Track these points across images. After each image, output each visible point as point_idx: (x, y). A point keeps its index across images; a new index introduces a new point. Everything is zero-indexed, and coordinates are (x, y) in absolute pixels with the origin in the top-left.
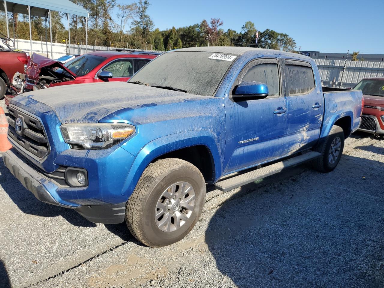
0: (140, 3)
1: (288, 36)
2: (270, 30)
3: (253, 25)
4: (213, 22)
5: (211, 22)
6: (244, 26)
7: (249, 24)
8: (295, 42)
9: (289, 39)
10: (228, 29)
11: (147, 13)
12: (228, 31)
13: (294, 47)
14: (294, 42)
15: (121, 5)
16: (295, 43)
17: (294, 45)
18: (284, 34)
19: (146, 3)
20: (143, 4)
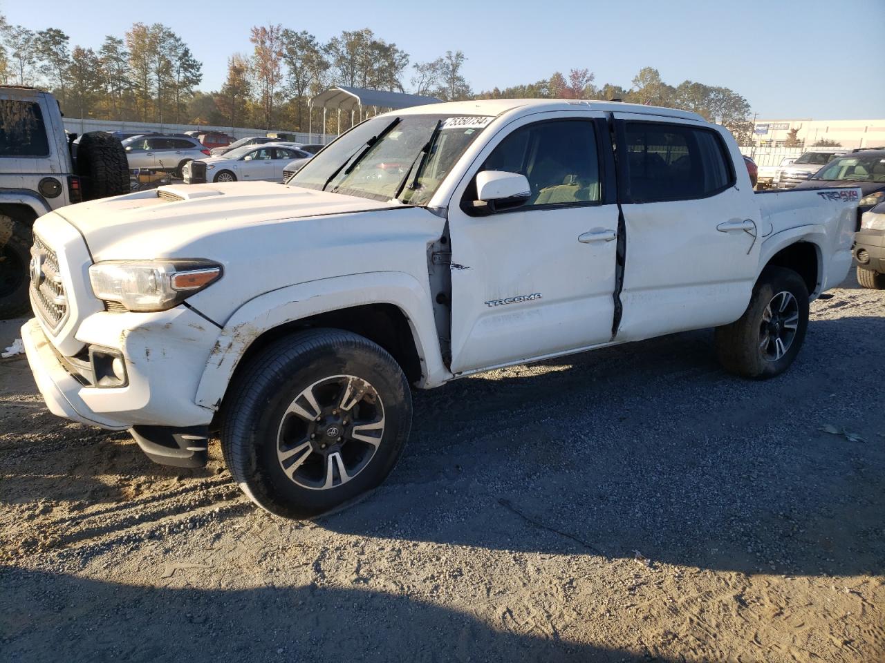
0: (449, 58)
1: (732, 91)
2: (693, 83)
3: (656, 73)
4: (575, 76)
5: (570, 77)
6: (637, 77)
7: (650, 74)
8: (749, 102)
9: (735, 97)
10: (606, 83)
11: (460, 73)
12: (605, 88)
13: (746, 114)
14: (745, 103)
15: (419, 65)
16: (747, 106)
17: (746, 109)
18: (723, 88)
19: (459, 56)
20: (453, 59)
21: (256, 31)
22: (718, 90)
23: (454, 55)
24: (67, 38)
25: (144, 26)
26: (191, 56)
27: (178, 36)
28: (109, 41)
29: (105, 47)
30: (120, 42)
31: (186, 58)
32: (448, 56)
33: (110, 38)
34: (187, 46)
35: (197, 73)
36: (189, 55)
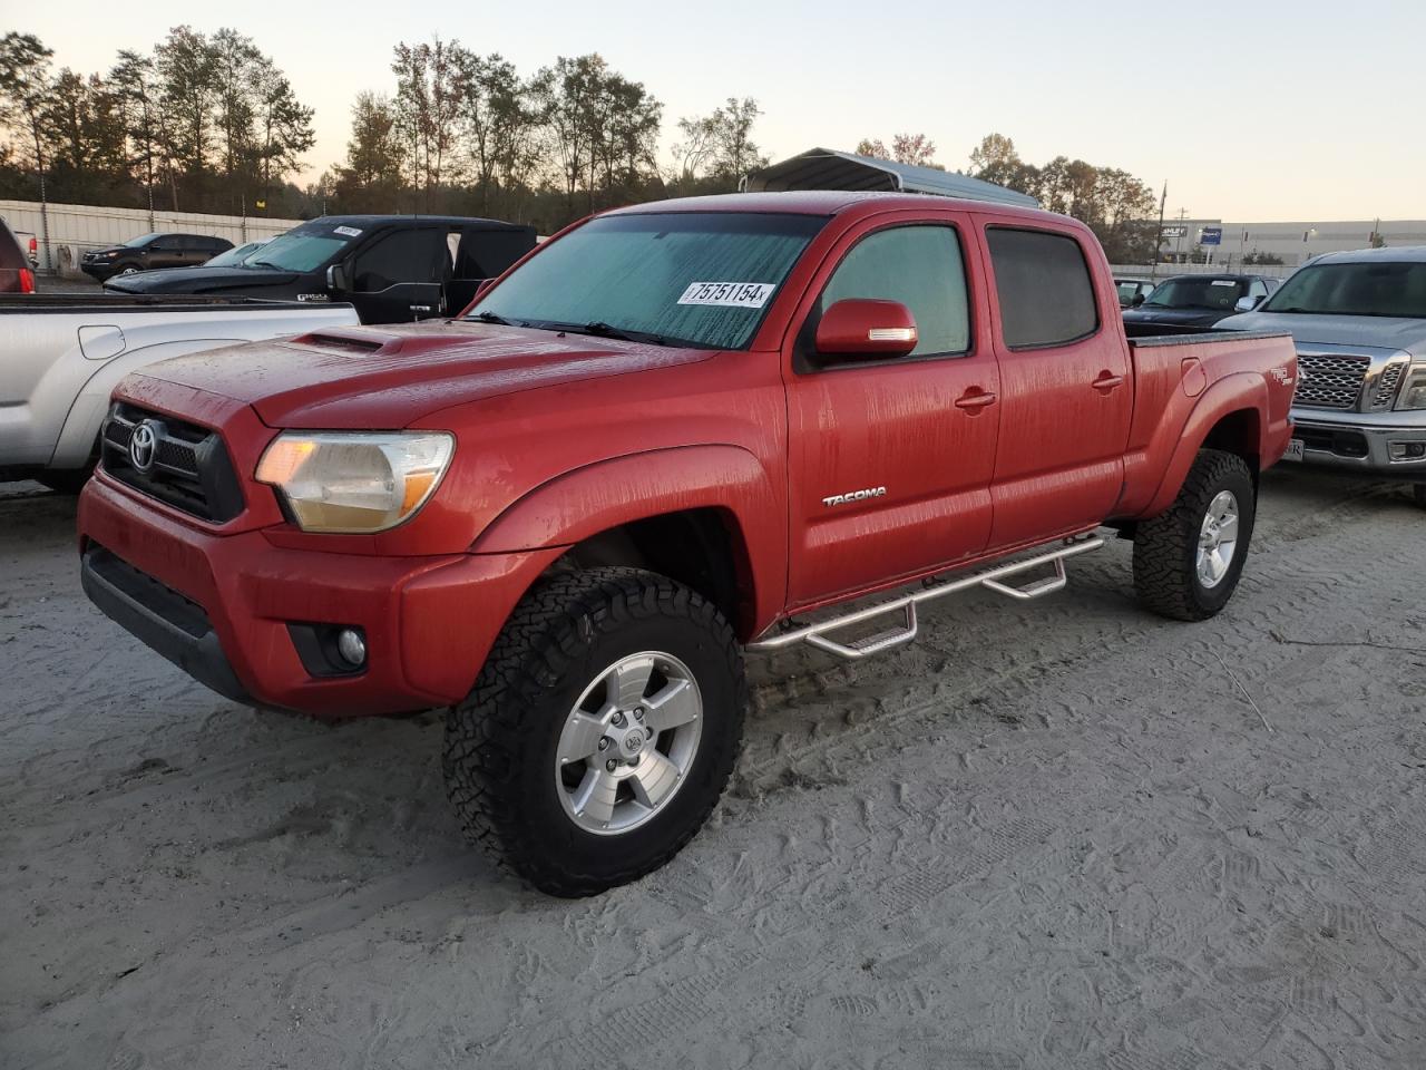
0: (733, 110)
1: (1128, 175)
2: (1071, 161)
3: (1008, 145)
5: (895, 147)
6: (976, 149)
7: (996, 144)
9: (1133, 185)
11: (750, 137)
18: (1114, 170)
19: (749, 106)
20: (739, 111)
21: (404, 52)
22: (1107, 173)
23: (741, 104)
24: (50, 53)
25: (192, 33)
26: (292, 95)
27: (265, 55)
28: (125, 61)
29: (118, 73)
30: (148, 63)
31: (283, 98)
32: (730, 106)
33: (126, 55)
34: (283, 76)
35: (304, 128)
36: (289, 93)
